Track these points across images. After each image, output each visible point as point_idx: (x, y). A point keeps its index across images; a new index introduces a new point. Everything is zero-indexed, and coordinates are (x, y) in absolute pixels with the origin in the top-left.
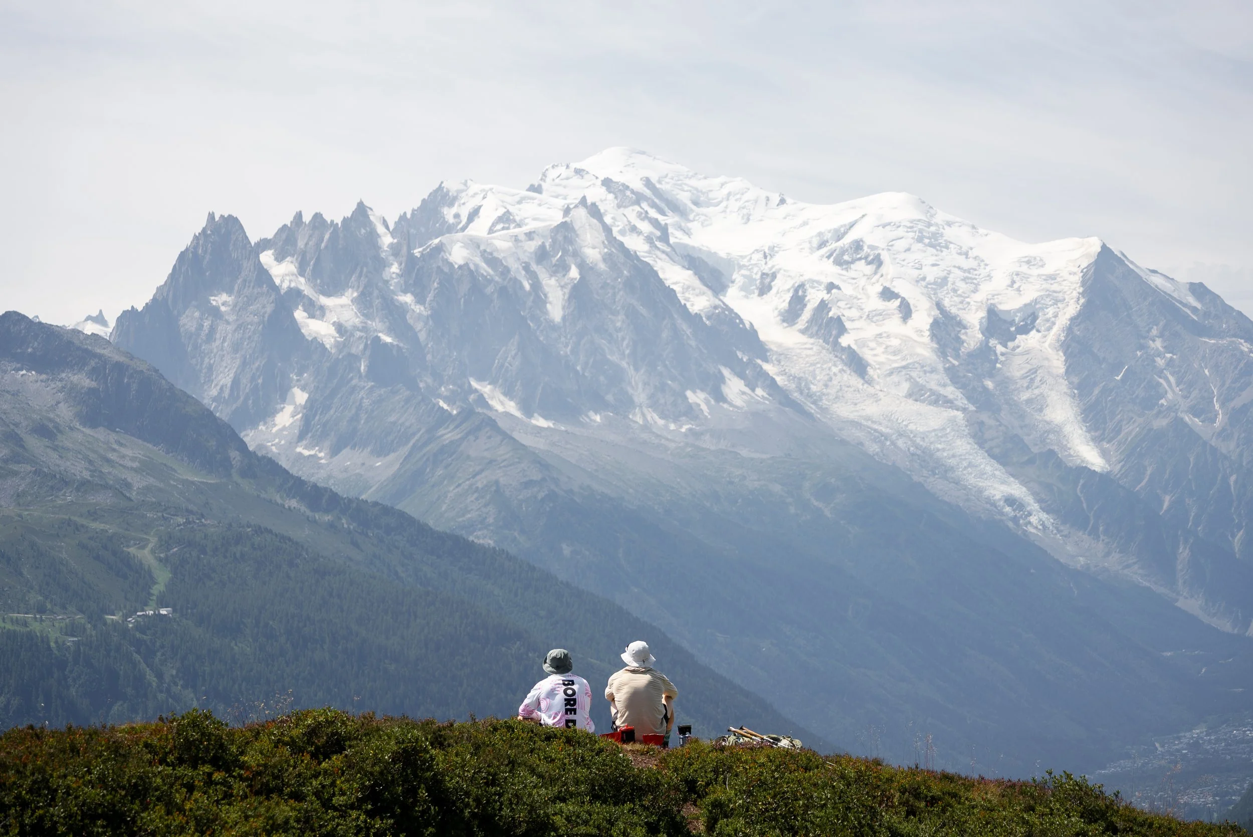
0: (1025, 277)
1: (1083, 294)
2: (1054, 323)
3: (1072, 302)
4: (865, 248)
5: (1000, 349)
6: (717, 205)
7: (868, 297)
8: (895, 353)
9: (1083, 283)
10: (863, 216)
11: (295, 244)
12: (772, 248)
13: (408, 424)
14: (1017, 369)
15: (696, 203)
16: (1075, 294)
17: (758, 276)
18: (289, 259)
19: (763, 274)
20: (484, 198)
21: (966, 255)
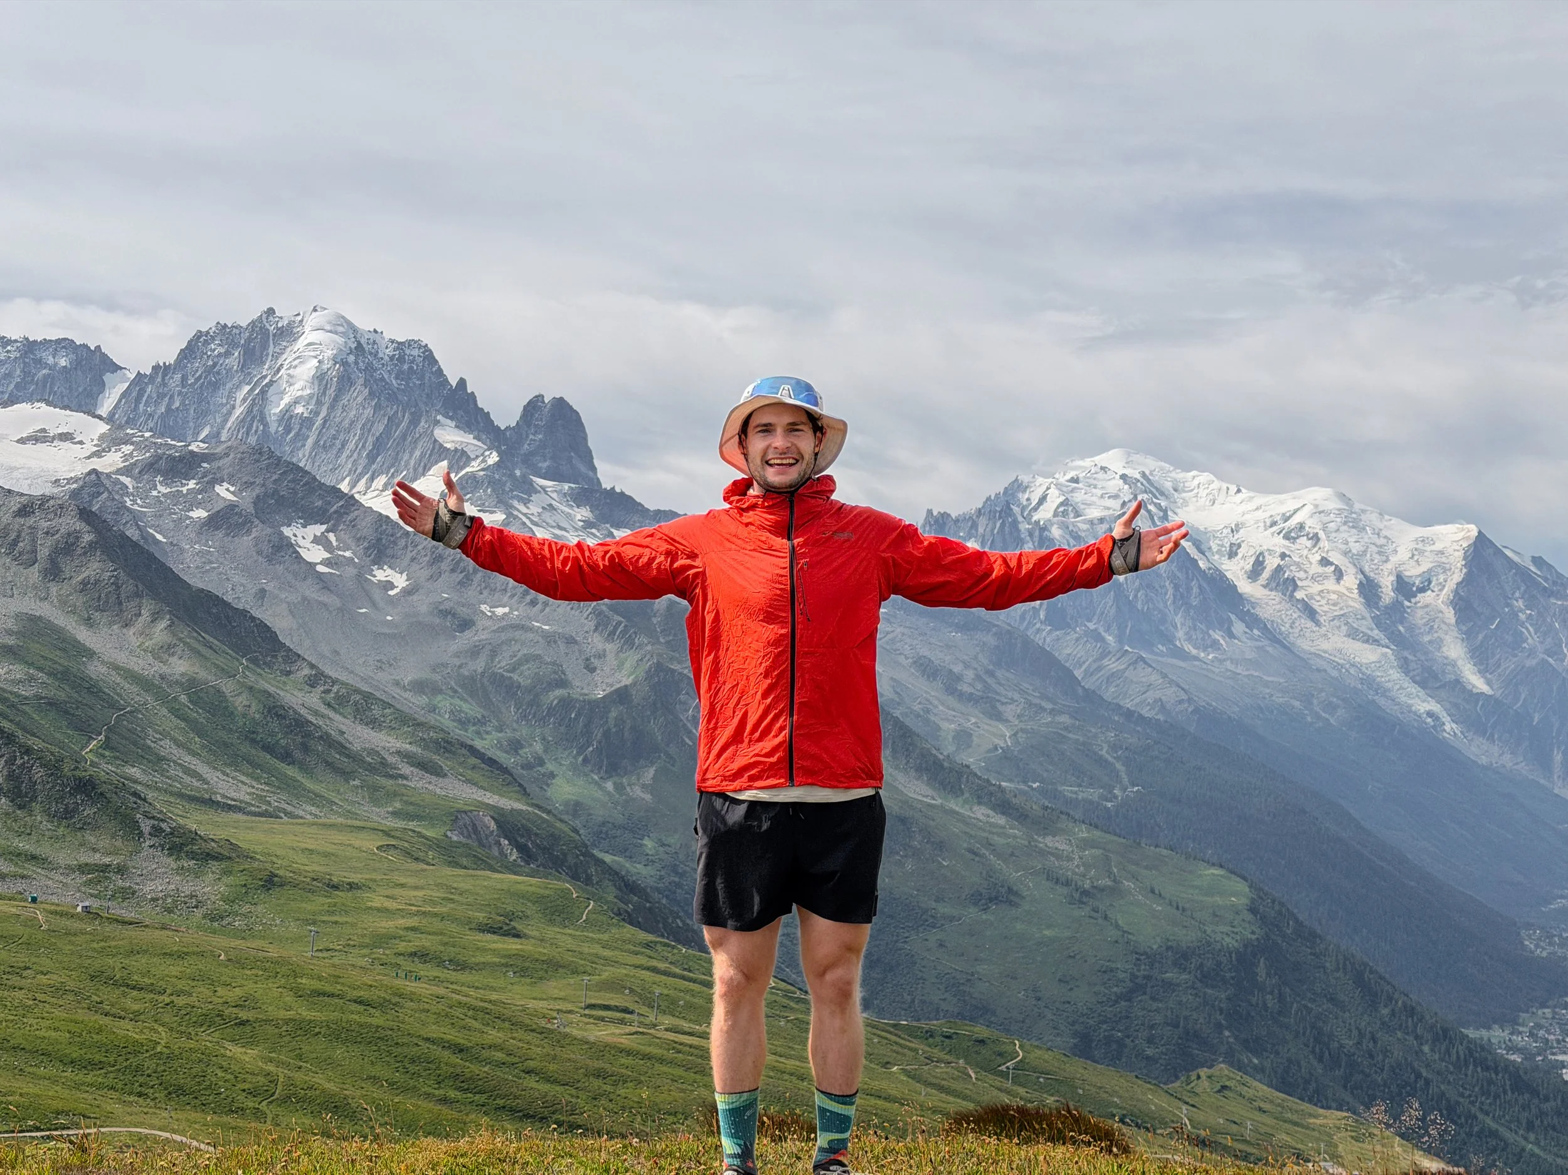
0: (1422, 552)
1: (1465, 566)
2: (1444, 586)
3: (1456, 571)
4: (1307, 529)
5: (1407, 603)
6: (1192, 490)
7: (1311, 563)
8: (1334, 605)
9: (1465, 559)
10: (1304, 505)
11: (977, 530)
12: (1237, 525)
13: (1079, 655)
14: (1419, 618)
15: (1176, 490)
16: (1459, 565)
17: (1228, 545)
18: (973, 539)
19: (1231, 544)
20: (1048, 489)
21: (1378, 534)
